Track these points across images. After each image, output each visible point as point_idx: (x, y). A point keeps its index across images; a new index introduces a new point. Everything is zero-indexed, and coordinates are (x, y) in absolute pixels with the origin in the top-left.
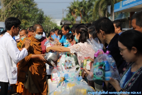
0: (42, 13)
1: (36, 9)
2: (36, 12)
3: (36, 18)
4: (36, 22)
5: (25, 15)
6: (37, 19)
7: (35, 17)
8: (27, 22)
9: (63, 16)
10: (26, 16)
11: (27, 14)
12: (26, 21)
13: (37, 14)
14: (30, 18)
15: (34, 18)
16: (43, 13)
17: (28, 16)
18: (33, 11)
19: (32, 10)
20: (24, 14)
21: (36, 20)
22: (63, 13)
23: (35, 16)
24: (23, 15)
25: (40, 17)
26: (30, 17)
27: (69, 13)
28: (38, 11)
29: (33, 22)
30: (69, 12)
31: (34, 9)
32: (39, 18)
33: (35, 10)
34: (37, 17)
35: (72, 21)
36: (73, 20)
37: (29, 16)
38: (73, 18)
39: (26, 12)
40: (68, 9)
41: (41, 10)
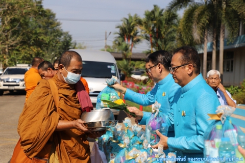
0: (68, 39)
1: (58, 31)
2: (59, 36)
3: (58, 47)
4: (57, 53)
5: (37, 37)
6: (59, 49)
7: (57, 45)
8: (41, 51)
9: (106, 43)
10: (39, 39)
11: (40, 36)
12: (39, 49)
13: (59, 40)
14: (46, 44)
15: (55, 46)
16: (71, 38)
17: (42, 39)
18: (52, 35)
19: (51, 33)
20: (34, 36)
21: (58, 51)
22: (106, 39)
23: (56, 43)
24: (33, 38)
25: (66, 44)
26: (47, 42)
27: (119, 37)
28: (62, 34)
29: (53, 53)
30: (118, 35)
31: (54, 31)
32: (64, 46)
33: (57, 33)
34: (60, 45)
35: (125, 52)
36: (126, 49)
37: (44, 39)
38: (126, 47)
39: (40, 33)
40: (118, 30)
41: (67, 33)
